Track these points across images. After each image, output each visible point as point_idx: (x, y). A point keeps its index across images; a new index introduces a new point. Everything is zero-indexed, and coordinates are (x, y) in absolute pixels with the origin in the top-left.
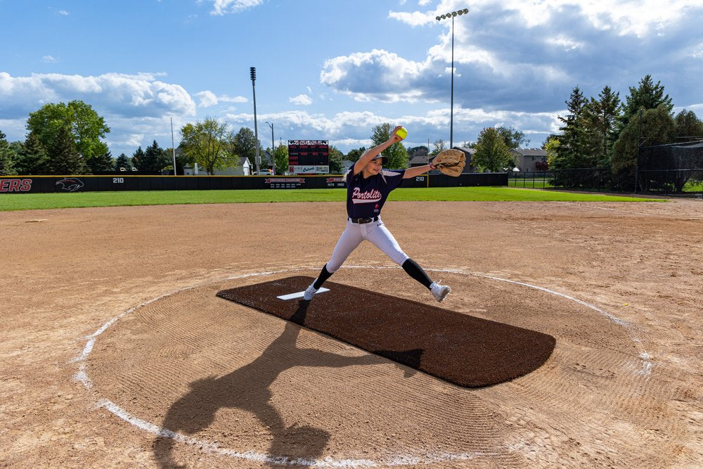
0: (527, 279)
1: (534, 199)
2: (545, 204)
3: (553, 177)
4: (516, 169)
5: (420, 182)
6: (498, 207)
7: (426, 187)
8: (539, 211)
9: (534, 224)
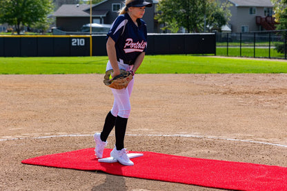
0: (259, 139)
1: (258, 71)
2: (273, 76)
3: (281, 41)
4: (226, 28)
5: (78, 47)
6: (211, 79)
7: (88, 55)
8: (265, 84)
9: (261, 98)
